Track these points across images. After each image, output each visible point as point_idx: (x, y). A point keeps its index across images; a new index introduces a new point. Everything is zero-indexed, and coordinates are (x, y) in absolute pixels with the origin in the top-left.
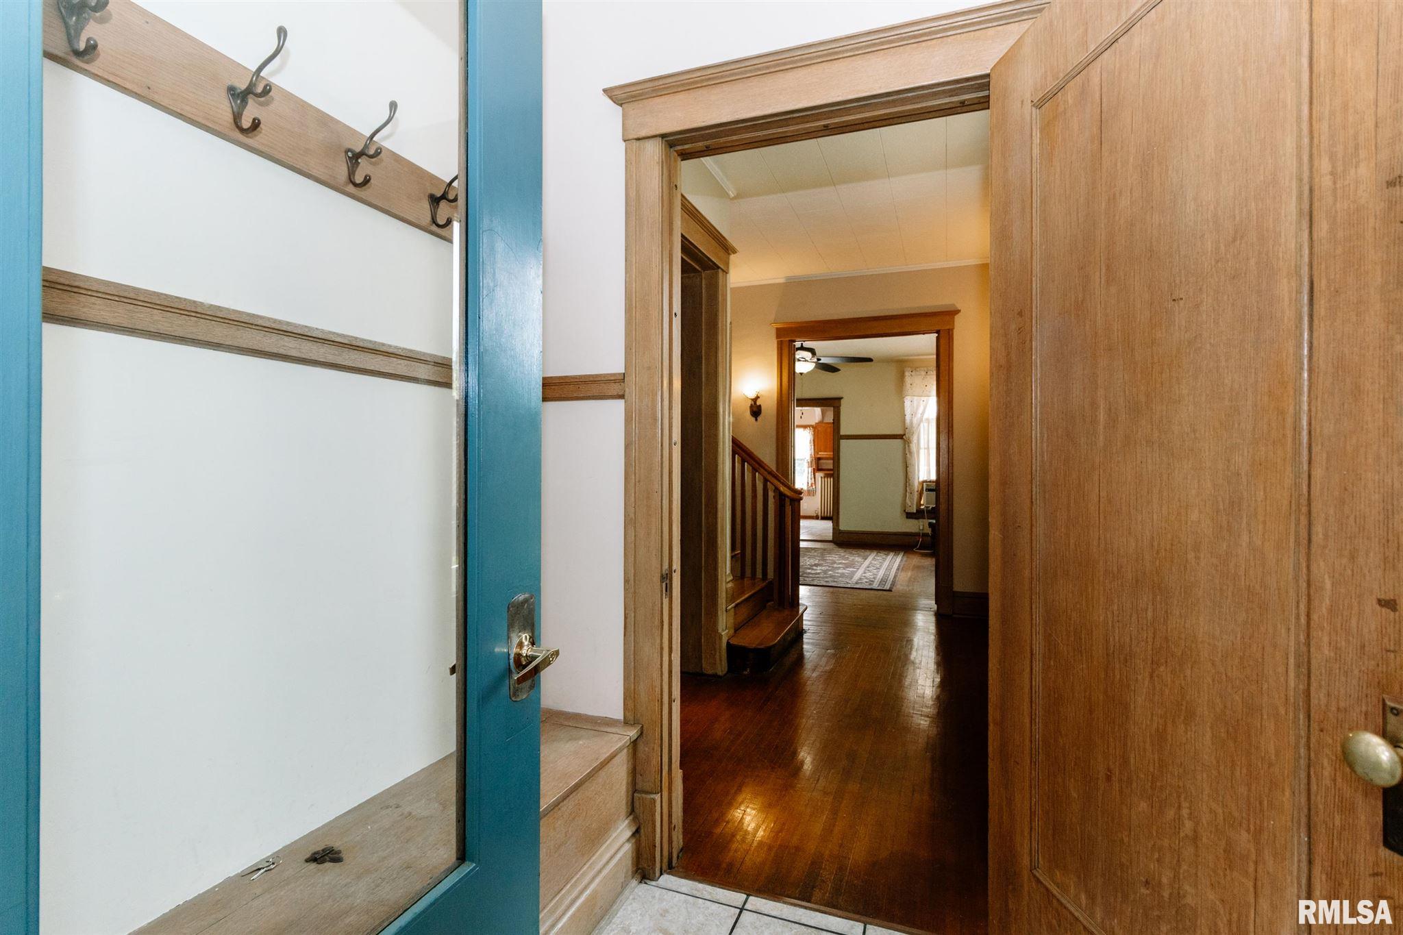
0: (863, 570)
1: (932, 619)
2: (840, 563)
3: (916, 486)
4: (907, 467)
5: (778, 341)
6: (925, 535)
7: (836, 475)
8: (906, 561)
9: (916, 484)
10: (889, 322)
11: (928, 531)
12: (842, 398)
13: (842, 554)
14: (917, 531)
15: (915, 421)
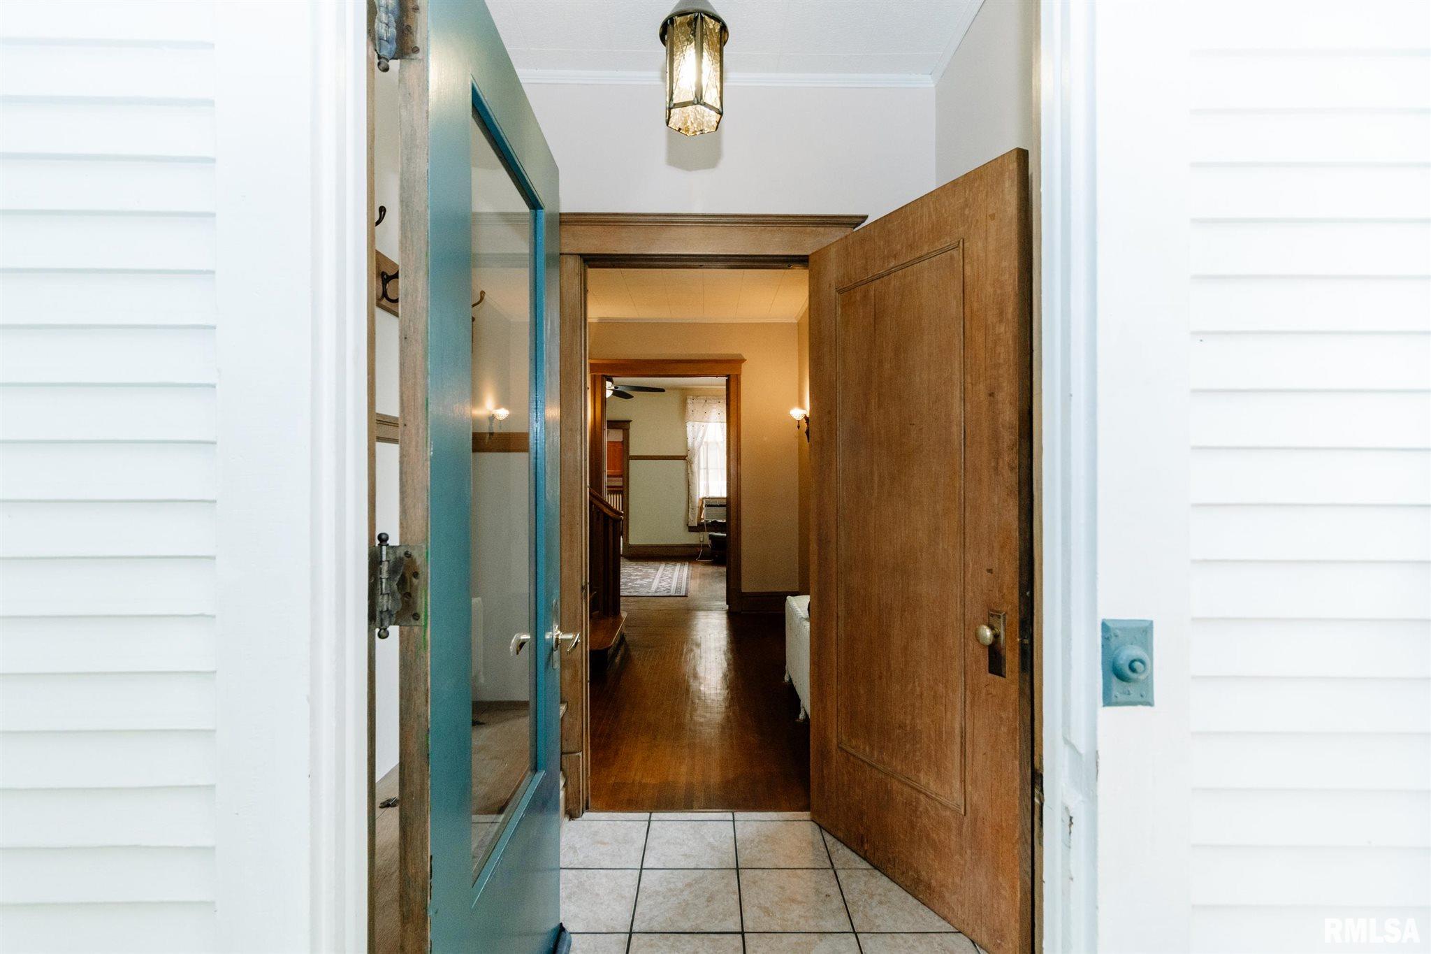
0: (658, 580)
1: (725, 616)
2: (636, 575)
3: (697, 502)
4: (689, 485)
5: (591, 375)
6: (705, 546)
7: (625, 493)
8: (692, 570)
9: (697, 501)
10: (692, 365)
11: (708, 542)
12: (631, 421)
13: (636, 567)
14: (698, 543)
15: (696, 444)
